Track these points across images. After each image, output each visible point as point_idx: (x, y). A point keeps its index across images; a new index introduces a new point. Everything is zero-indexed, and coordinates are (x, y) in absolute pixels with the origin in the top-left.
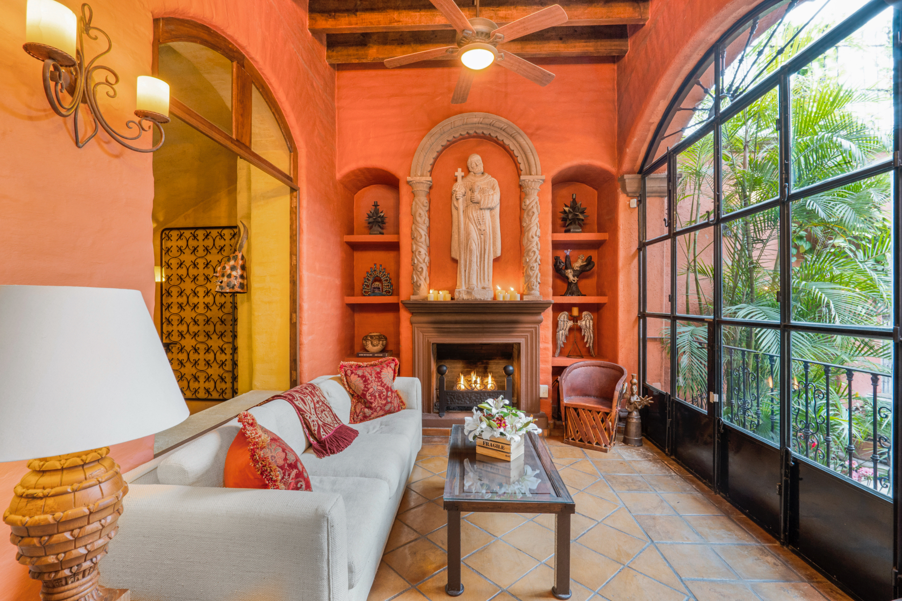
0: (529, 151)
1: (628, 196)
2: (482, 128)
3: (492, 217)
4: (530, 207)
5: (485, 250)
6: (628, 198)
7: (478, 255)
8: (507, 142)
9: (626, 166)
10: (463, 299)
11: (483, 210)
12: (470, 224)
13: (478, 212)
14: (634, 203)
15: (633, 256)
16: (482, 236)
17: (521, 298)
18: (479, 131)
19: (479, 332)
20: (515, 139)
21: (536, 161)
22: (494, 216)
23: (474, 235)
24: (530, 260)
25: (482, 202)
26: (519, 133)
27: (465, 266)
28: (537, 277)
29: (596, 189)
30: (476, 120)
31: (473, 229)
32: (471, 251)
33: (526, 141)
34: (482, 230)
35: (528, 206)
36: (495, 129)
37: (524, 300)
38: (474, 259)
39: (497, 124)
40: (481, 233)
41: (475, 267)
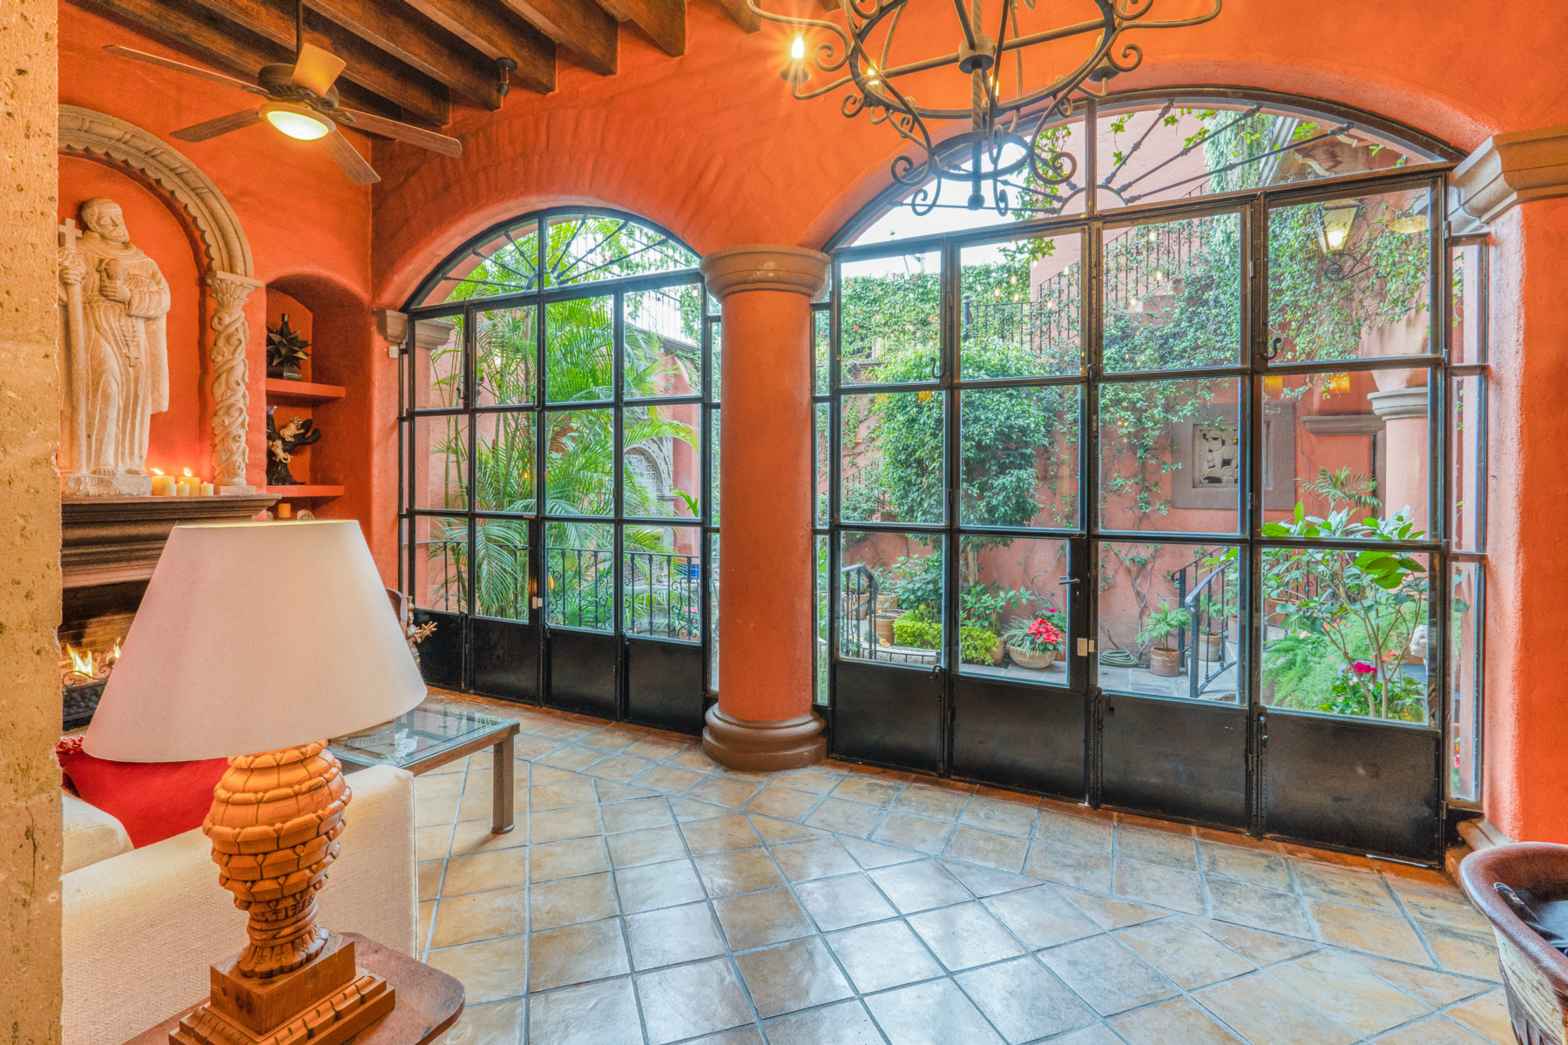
0: (231, 230)
1: (386, 339)
2: (124, 152)
3: (151, 335)
4: (232, 329)
5: (136, 396)
6: (386, 344)
7: (122, 405)
8: (183, 197)
9: (387, 297)
11: (134, 319)
13: (123, 320)
14: (394, 351)
16: (131, 370)
17: (216, 491)
18: (119, 157)
20: (202, 200)
21: (243, 249)
23: (113, 364)
24: (230, 424)
25: (135, 303)
26: (211, 191)
28: (244, 453)
29: (311, 310)
30: (114, 132)
32: (106, 397)
33: (225, 211)
34: (132, 359)
35: (227, 326)
36: (159, 166)
37: (222, 494)
38: (113, 414)
39: (164, 158)
40: (129, 362)
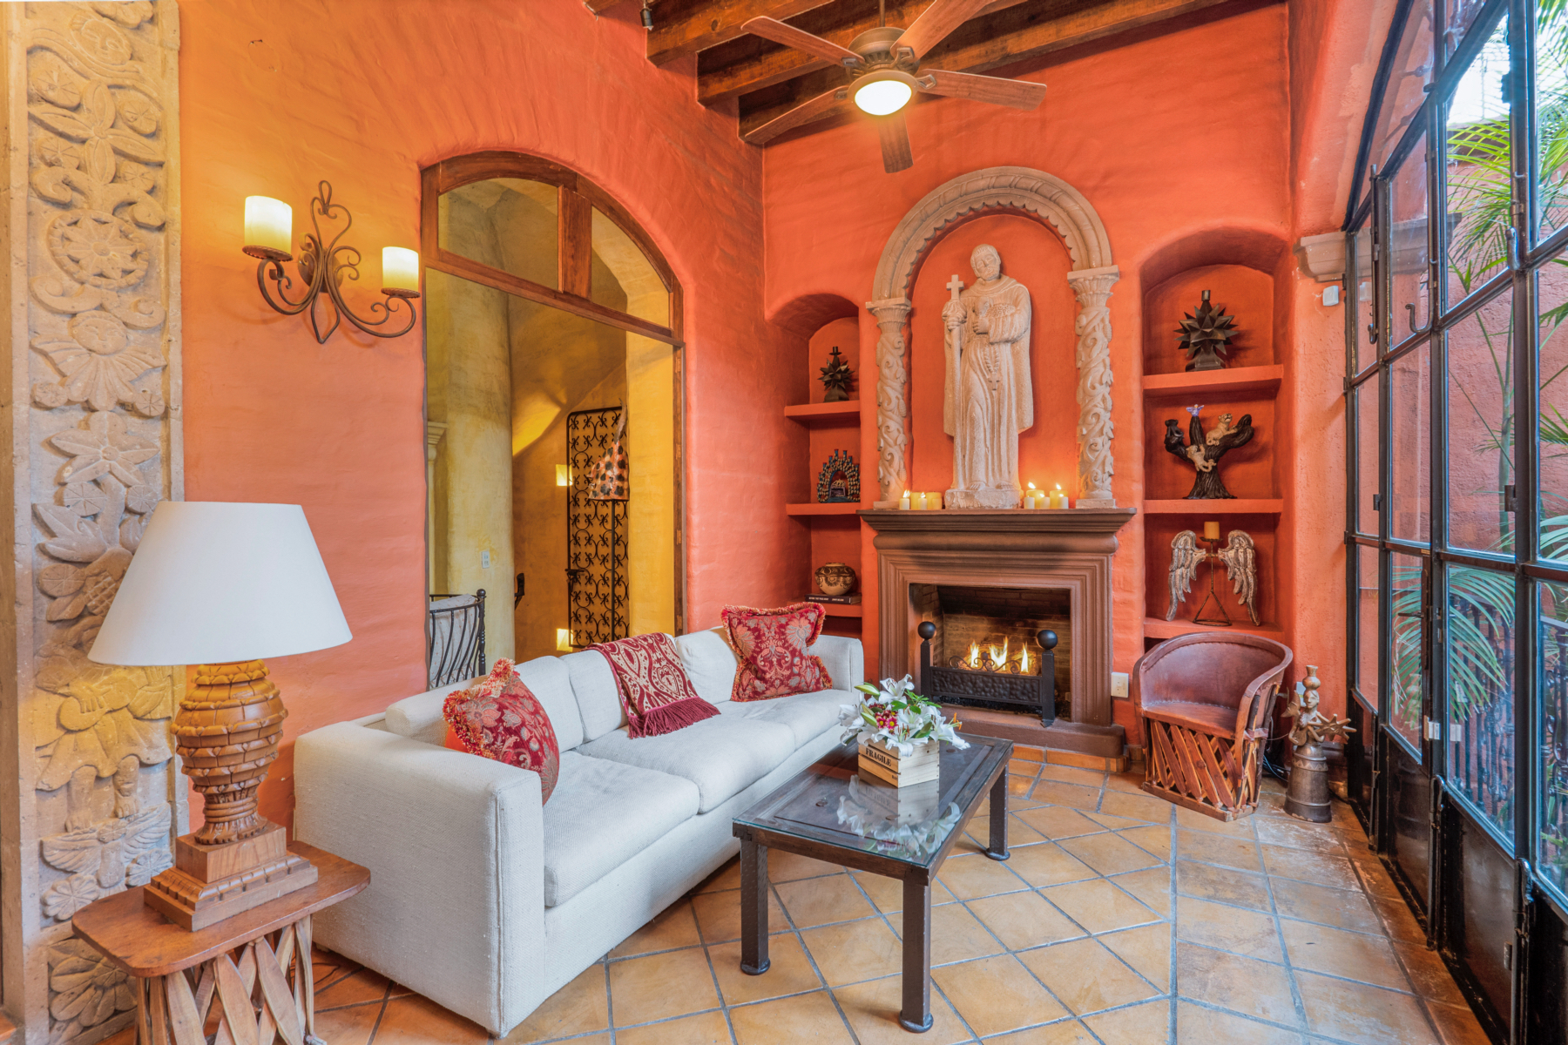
0: (1087, 222)
1: (1317, 281)
2: (997, 195)
3: (1016, 355)
4: (1089, 329)
5: (1000, 417)
6: (1319, 286)
7: (988, 427)
8: (1043, 212)
9: (1309, 215)
10: (959, 507)
11: (996, 346)
12: (972, 372)
13: (987, 349)
14: (1331, 295)
15: (1333, 411)
16: (994, 392)
17: (1071, 505)
18: (992, 202)
19: (991, 567)
20: (1058, 204)
21: (1098, 240)
22: (1018, 353)
23: (979, 390)
24: (1089, 432)
25: (991, 332)
26: (1065, 193)
27: (964, 448)
28: (1103, 463)
29: (1270, 273)
30: (982, 183)
31: (977, 382)
32: (972, 420)
33: (1079, 206)
34: (994, 381)
35: (1086, 327)
36: (1021, 192)
37: (1077, 507)
38: (980, 435)
39: (1024, 183)
40: (993, 386)
41: (981, 449)
